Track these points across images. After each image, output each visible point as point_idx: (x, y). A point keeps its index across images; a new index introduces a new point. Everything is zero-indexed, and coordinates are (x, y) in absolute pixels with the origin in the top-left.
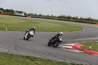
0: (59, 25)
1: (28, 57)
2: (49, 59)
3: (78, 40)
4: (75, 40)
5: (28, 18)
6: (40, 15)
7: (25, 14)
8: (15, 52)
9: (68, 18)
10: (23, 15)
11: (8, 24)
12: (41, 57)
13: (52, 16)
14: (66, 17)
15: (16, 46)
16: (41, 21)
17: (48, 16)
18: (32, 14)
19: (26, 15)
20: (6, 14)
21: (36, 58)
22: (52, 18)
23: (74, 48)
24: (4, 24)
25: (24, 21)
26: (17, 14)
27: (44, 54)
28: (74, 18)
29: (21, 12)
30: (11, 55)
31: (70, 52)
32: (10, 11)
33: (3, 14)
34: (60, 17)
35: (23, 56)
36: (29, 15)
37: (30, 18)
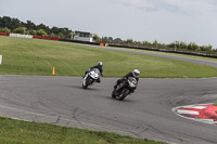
0: (171, 64)
1: (100, 135)
2: (149, 138)
3: (212, 96)
4: (206, 97)
5: (101, 47)
6: (129, 41)
7: (95, 38)
8: (73, 124)
9: (189, 47)
10: (91, 40)
11: (57, 60)
12: (131, 134)
13: (155, 44)
14: (185, 47)
15: (75, 110)
16: (132, 53)
17: (146, 43)
18: (111, 38)
19: (97, 41)
20: (52, 39)
21: (118, 137)
22: (156, 47)
23: (204, 114)
24: (49, 60)
25: (94, 54)
26: (77, 38)
27: (138, 128)
28: (202, 49)
29: (87, 35)
30: (64, 129)
31: (194, 123)
32: (61, 30)
33: (46, 38)
34: (172, 46)
35: (91, 132)
36: (105, 41)
37: (106, 47)
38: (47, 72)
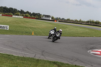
0: (88, 30)
1: (54, 63)
2: (77, 65)
5: (55, 22)
6: (68, 20)
7: (52, 18)
8: (42, 58)
9: (96, 23)
11: (35, 28)
12: (69, 63)
14: (94, 22)
15: (43, 51)
16: (69, 25)
17: (76, 21)
18: (60, 18)
19: (53, 20)
20: (32, 18)
21: (63, 64)
22: (80, 22)
24: (31, 28)
25: (52, 26)
26: (44, 18)
27: (72, 60)
29: (48, 16)
30: (38, 60)
31: (98, 58)
32: (36, 14)
33: (29, 18)
34: (88, 22)
35: (50, 62)
36: (57, 19)
37: (58, 22)
38: (30, 34)
